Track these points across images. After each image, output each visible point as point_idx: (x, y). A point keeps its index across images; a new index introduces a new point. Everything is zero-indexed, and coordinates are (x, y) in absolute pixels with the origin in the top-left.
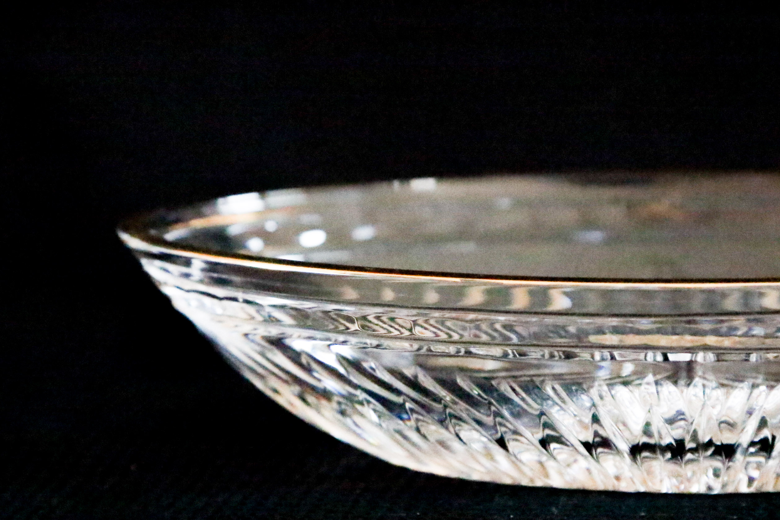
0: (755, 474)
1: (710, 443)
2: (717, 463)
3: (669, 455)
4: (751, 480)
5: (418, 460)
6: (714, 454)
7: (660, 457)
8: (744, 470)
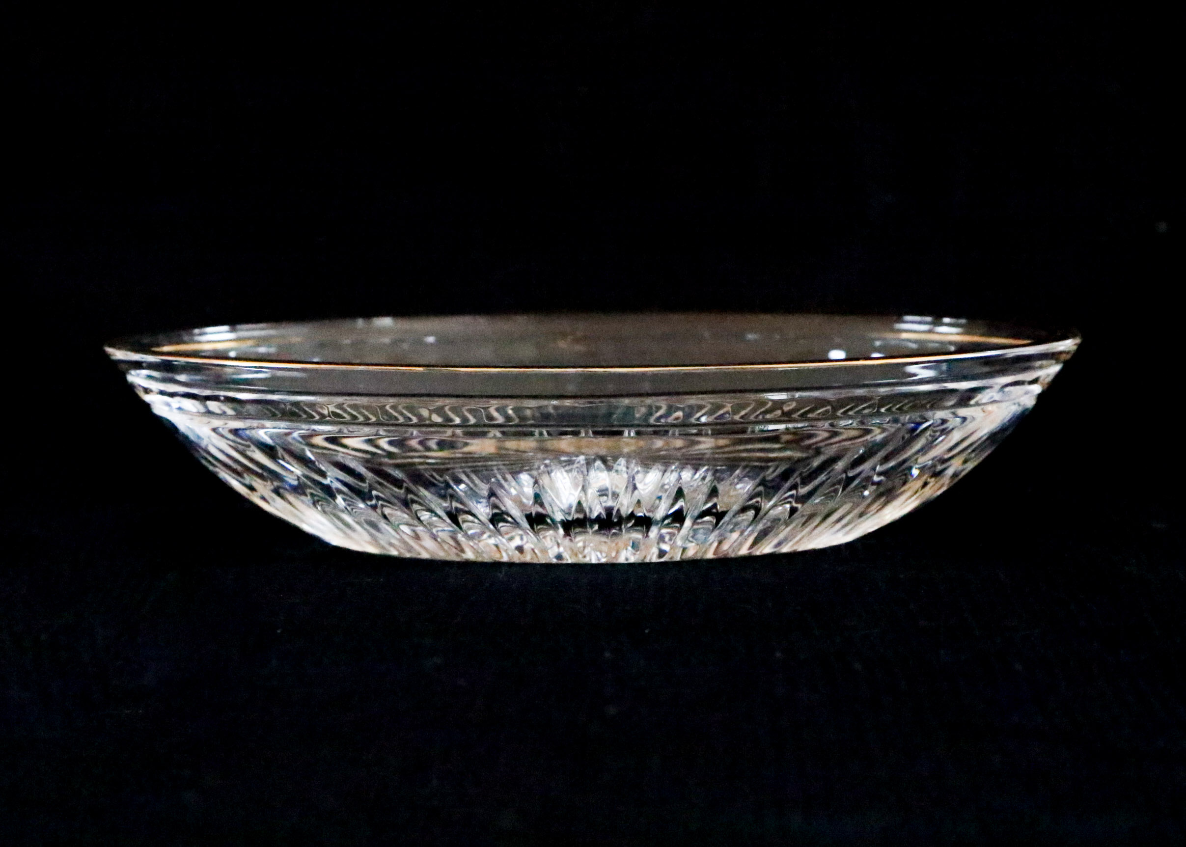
0: (665, 547)
1: (632, 515)
2: (637, 536)
3: (596, 527)
4: (662, 553)
5: (357, 543)
6: (634, 525)
7: (589, 530)
8: (656, 544)
